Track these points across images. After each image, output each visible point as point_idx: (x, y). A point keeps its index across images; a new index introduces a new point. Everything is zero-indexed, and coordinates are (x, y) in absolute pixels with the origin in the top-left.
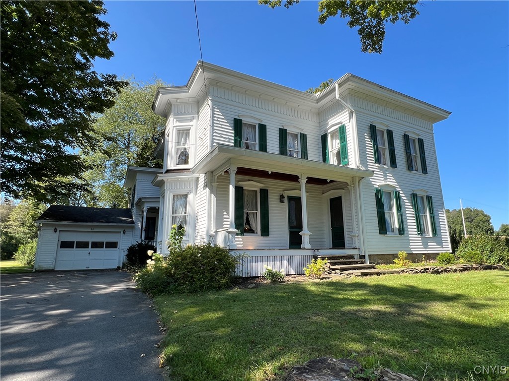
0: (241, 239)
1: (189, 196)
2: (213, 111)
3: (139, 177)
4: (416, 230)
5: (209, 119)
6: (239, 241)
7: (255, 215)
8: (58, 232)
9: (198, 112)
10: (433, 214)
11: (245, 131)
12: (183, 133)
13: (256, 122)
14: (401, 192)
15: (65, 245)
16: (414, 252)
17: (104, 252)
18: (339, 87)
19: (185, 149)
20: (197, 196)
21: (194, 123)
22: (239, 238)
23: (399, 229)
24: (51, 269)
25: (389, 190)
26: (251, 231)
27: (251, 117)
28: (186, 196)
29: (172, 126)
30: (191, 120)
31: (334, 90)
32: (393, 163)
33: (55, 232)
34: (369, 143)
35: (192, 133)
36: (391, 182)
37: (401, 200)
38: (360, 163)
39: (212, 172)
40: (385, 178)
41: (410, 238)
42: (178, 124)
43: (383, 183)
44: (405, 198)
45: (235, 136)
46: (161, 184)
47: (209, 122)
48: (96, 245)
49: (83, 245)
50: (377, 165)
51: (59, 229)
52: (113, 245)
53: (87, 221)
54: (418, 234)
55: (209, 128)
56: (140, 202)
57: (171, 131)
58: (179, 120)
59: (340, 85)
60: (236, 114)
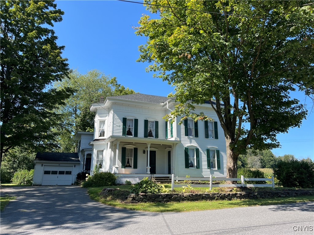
0: (124, 170)
1: (104, 151)
2: (114, 115)
3: (82, 137)
4: (207, 166)
5: (112, 119)
6: (124, 171)
7: (131, 159)
8: (43, 166)
9: (109, 113)
10: (219, 158)
11: (128, 123)
12: (102, 123)
13: (134, 118)
14: (199, 149)
15: (47, 173)
16: (204, 177)
17: (64, 176)
18: (168, 103)
19: (103, 129)
20: (107, 151)
21: (107, 118)
22: (123, 169)
23: (196, 166)
24: (40, 184)
25: (193, 148)
26: (130, 166)
27: (131, 116)
28: (103, 151)
29: (97, 119)
30: (106, 117)
31: (166, 104)
32: (197, 135)
33: (42, 166)
34: (183, 126)
35: (106, 122)
36: (194, 144)
37: (200, 152)
38: (177, 137)
39: (112, 142)
40: (191, 142)
41: (203, 170)
42: (100, 118)
43: (190, 145)
44: (202, 151)
45: (123, 126)
46: (93, 145)
47: (112, 121)
48: (61, 173)
49: (55, 173)
50: (187, 137)
51: (44, 165)
52: (69, 173)
53: (57, 161)
54: (208, 168)
55: (112, 123)
56: (83, 151)
57: (97, 121)
58: (100, 117)
59: (169, 102)
60: (124, 116)
